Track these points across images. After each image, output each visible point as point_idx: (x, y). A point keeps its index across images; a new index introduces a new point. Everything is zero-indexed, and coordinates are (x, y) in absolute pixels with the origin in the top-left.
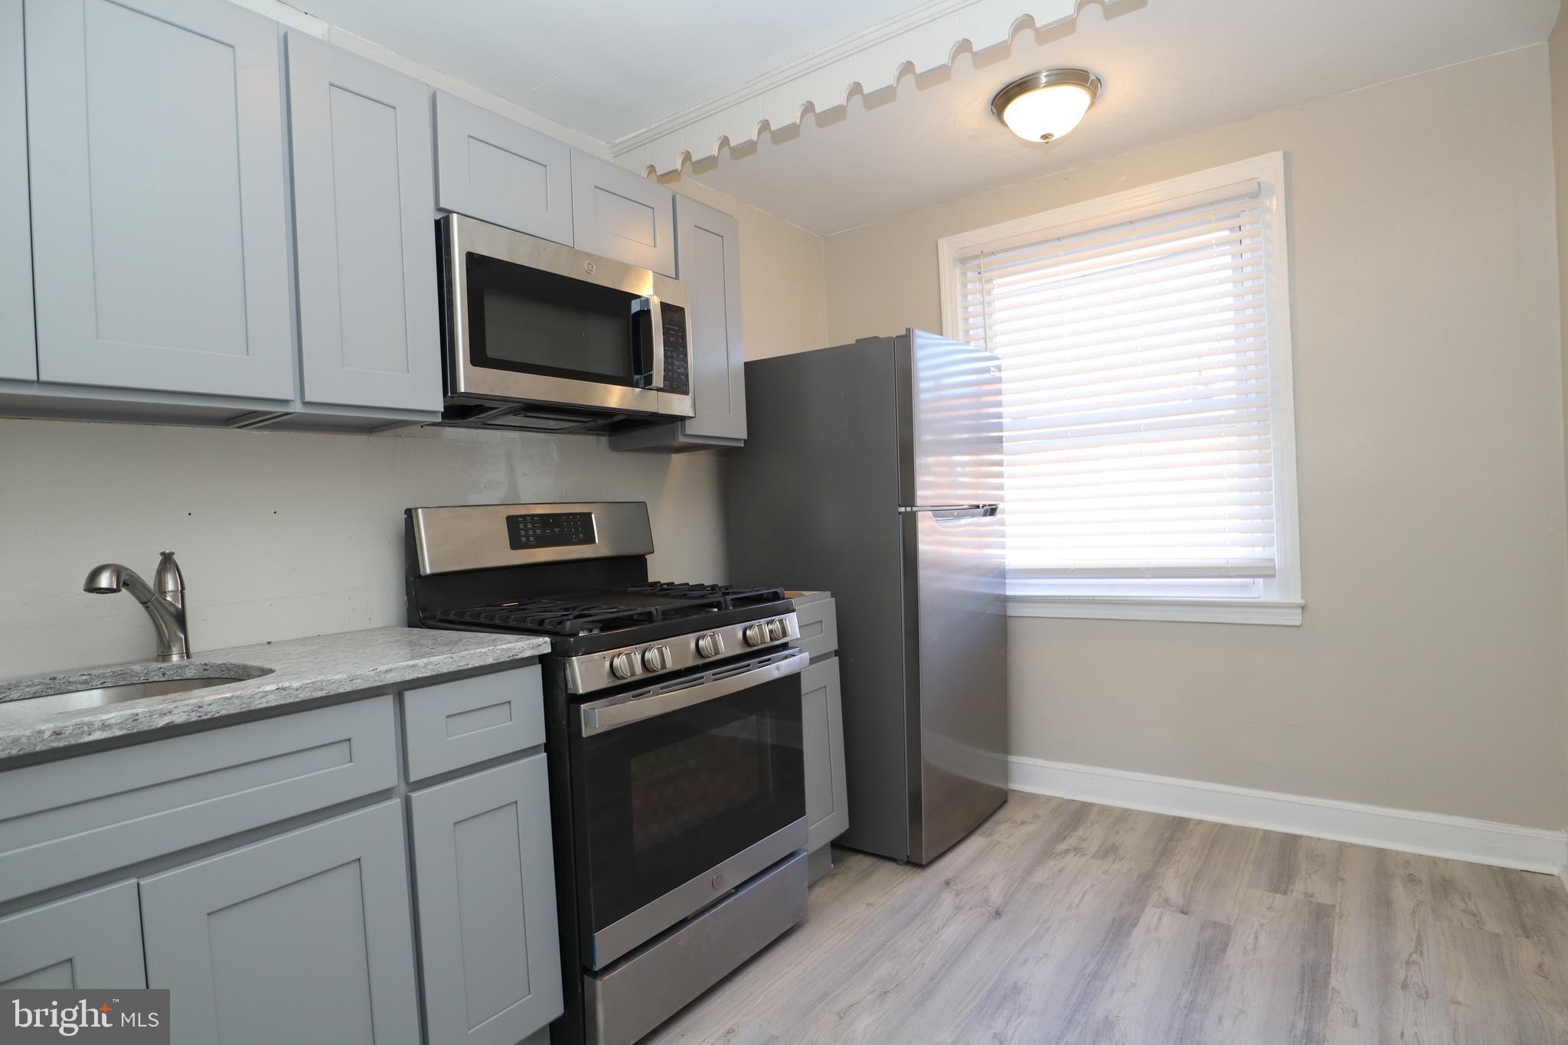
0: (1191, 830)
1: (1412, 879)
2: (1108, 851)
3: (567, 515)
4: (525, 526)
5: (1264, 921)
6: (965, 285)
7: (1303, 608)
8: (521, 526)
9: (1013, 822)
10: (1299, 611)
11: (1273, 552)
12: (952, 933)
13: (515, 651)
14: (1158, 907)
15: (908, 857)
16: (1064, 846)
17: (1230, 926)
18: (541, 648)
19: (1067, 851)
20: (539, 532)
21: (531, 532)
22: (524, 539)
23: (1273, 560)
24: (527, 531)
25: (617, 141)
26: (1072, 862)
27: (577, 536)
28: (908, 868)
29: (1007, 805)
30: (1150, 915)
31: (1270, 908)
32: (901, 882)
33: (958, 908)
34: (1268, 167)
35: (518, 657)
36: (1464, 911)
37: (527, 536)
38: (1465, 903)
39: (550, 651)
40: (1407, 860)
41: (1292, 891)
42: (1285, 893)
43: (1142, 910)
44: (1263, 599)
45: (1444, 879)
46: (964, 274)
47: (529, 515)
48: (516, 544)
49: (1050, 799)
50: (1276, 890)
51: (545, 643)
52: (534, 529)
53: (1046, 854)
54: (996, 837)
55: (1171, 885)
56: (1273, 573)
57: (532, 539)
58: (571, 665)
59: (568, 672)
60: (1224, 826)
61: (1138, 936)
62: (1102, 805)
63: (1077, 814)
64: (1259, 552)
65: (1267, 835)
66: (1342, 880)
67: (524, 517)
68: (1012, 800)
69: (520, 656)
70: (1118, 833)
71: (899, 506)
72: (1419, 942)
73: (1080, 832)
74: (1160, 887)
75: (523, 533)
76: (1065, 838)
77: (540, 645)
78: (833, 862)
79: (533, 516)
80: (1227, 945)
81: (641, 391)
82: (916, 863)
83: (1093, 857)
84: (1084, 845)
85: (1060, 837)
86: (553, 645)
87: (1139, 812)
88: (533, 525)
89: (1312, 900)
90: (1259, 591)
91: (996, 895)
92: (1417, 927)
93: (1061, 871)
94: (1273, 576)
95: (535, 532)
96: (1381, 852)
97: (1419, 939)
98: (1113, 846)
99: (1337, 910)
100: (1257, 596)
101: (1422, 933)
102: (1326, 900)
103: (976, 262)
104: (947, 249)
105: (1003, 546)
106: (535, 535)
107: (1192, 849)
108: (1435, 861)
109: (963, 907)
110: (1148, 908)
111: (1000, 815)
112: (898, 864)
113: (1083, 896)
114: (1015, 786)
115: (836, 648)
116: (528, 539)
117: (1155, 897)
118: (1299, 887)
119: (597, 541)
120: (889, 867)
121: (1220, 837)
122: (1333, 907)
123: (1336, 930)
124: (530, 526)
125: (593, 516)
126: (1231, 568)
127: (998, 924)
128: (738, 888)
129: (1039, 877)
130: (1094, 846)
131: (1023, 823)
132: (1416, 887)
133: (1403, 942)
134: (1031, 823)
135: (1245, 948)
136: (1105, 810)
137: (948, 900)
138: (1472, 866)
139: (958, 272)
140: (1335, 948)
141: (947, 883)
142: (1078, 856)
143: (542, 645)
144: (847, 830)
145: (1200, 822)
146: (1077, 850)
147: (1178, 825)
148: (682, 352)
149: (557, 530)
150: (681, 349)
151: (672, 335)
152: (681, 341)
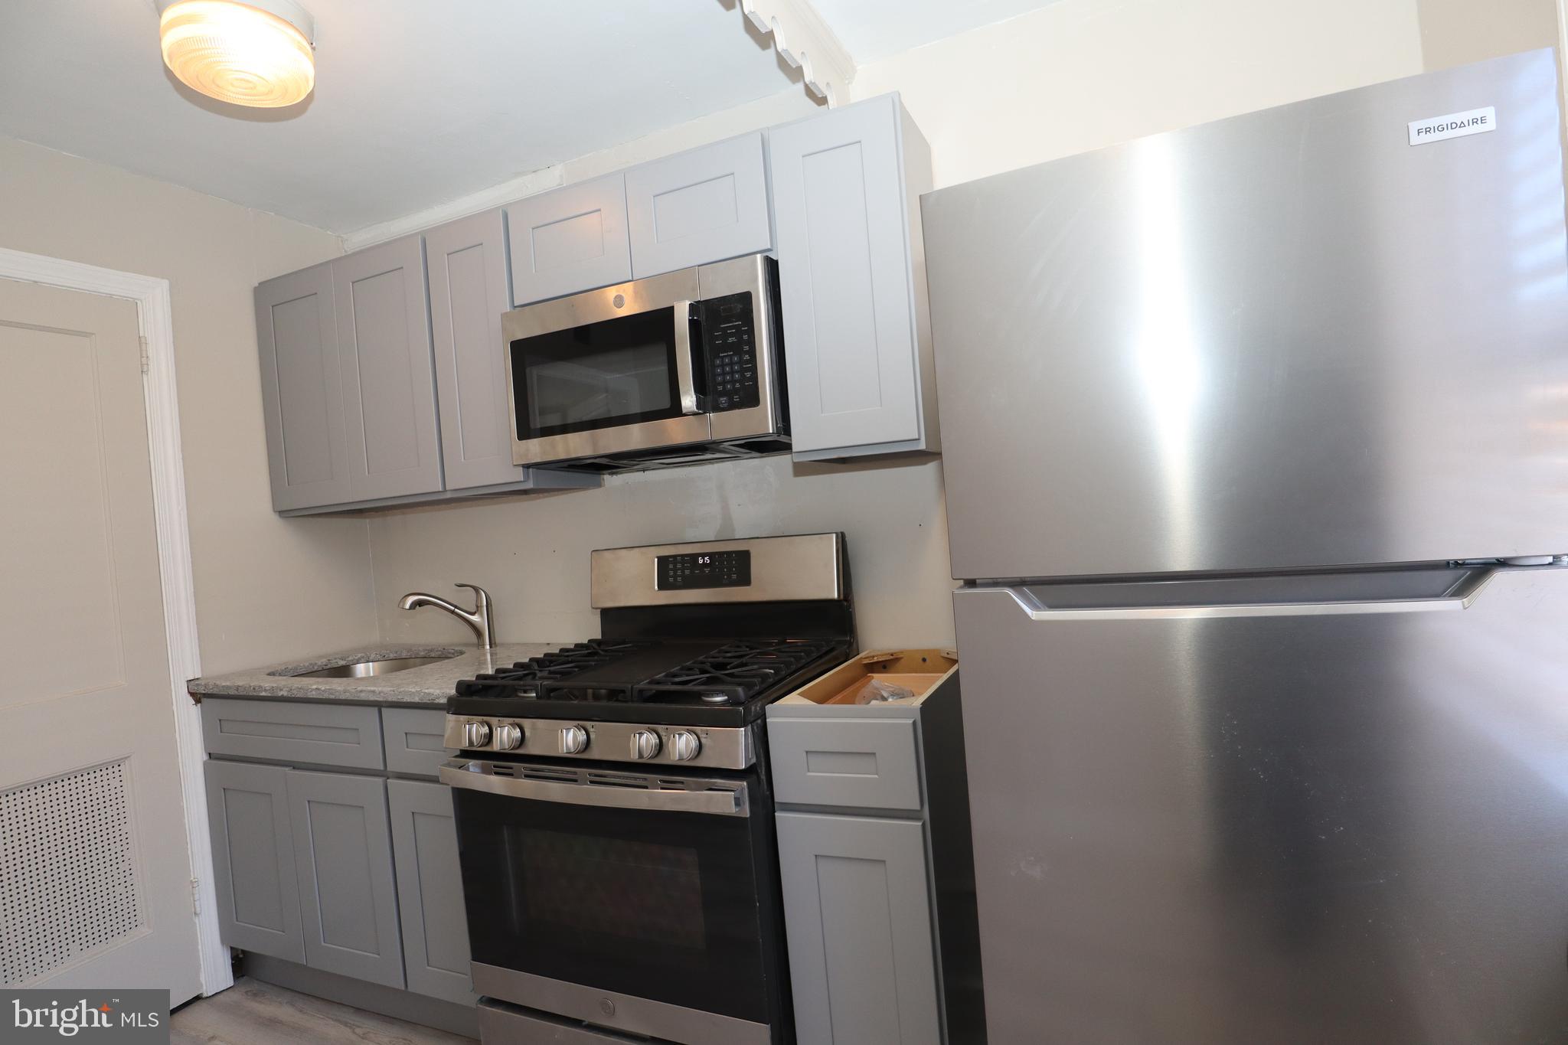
4: (675, 566)
8: (671, 566)
20: (687, 572)
21: (679, 573)
22: (671, 580)
24: (675, 570)
27: (729, 576)
37: (675, 576)
47: (679, 556)
48: (663, 584)
52: (682, 569)
57: (679, 579)
67: (675, 557)
75: (671, 573)
79: (683, 556)
88: (682, 565)
95: (683, 572)
106: (683, 576)
116: (675, 580)
119: (752, 583)
124: (679, 565)
125: (751, 554)
148: (747, 352)
149: (707, 570)
150: (746, 348)
151: (732, 335)
152: (745, 337)
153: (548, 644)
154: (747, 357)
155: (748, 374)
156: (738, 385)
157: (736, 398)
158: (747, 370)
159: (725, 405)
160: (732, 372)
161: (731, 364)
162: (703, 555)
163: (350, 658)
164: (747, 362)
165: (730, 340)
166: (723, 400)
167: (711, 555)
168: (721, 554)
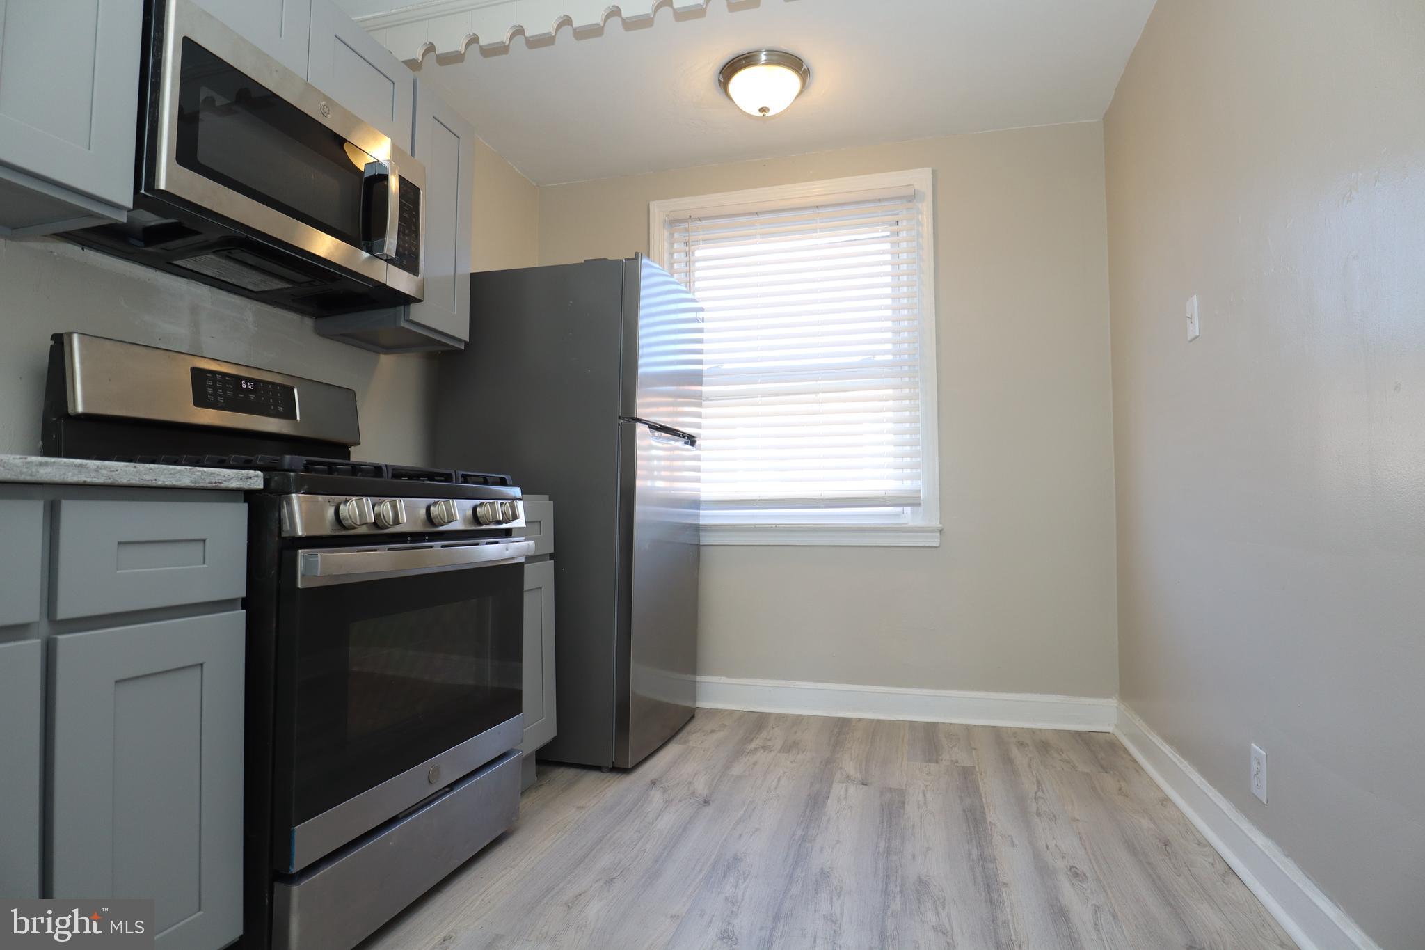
0: (854, 726)
1: (1021, 745)
2: (791, 746)
4: (214, 382)
5: (928, 783)
6: (672, 244)
7: (941, 531)
8: (209, 383)
9: (704, 731)
10: (938, 534)
11: (918, 485)
12: (667, 822)
13: (220, 477)
14: (843, 783)
15: (613, 763)
16: (753, 745)
17: (902, 789)
18: (252, 481)
19: (756, 749)
20: (230, 394)
21: (220, 392)
22: (211, 398)
23: (920, 491)
24: (215, 389)
26: (762, 757)
27: (275, 409)
28: (612, 775)
29: (696, 718)
30: (838, 789)
31: (929, 774)
32: (609, 786)
33: (668, 802)
34: (921, 179)
35: (222, 485)
36: (1060, 760)
37: (215, 395)
38: (1060, 755)
39: (261, 486)
40: (1015, 732)
41: (942, 760)
42: (937, 762)
43: (831, 786)
44: (911, 524)
45: (1043, 742)
46: (672, 235)
47: (219, 373)
48: (201, 400)
49: (732, 712)
50: (930, 761)
51: (257, 476)
52: (224, 390)
53: (738, 754)
54: (691, 744)
55: (849, 766)
56: (919, 502)
57: (221, 399)
58: (290, 503)
59: (285, 510)
60: (879, 721)
61: (831, 806)
62: (778, 714)
63: (759, 722)
64: (908, 485)
65: (912, 724)
66: (975, 749)
67: (212, 372)
68: (698, 715)
69: (225, 485)
70: (796, 732)
71: (620, 418)
72: (1039, 784)
73: (764, 734)
74: (841, 768)
75: (210, 390)
76: (752, 740)
77: (251, 478)
78: (537, 775)
79: (224, 375)
80: (904, 803)
81: (369, 257)
82: (621, 769)
83: (780, 752)
84: (769, 743)
85: (747, 739)
86: (266, 482)
87: (809, 717)
88: (224, 385)
89: (958, 765)
90: (908, 517)
91: (701, 786)
92: (1034, 774)
93: (755, 764)
94: (919, 505)
95: (225, 392)
96: (995, 728)
97: (1038, 781)
98: (794, 742)
99: (977, 770)
100: (906, 522)
101: (1039, 778)
102: (967, 763)
103: (683, 226)
104: (658, 211)
105: (697, 480)
106: (225, 396)
107: (859, 739)
108: (1033, 731)
109: (672, 800)
110: (835, 785)
111: (690, 727)
112: (602, 772)
113: (779, 781)
114: (700, 704)
115: (552, 551)
116: (216, 399)
117: (838, 776)
118: (946, 757)
119: (298, 418)
120: (593, 776)
121: (878, 730)
122: (974, 767)
123: (980, 783)
124: (219, 384)
125: (296, 391)
126: (889, 498)
127: (708, 811)
128: (452, 786)
129: (737, 770)
130: (778, 744)
131: (713, 731)
132: (1026, 749)
133: (1029, 786)
134: (719, 731)
135: (918, 804)
136: (780, 718)
137: (657, 797)
138: (1057, 732)
139: (666, 234)
140: (983, 795)
141: (654, 783)
142: (767, 751)
143: (254, 480)
144: (554, 739)
145: (860, 720)
146: (764, 748)
147: (843, 725)
148: (413, 231)
149: (252, 397)
151: (406, 211)
152: (413, 219)
154: (413, 234)
155: (413, 248)
156: (406, 252)
157: (404, 261)
158: (413, 244)
159: (397, 263)
160: (404, 240)
161: (404, 233)
162: (248, 380)
164: (412, 238)
165: (405, 215)
167: (256, 381)
168: (266, 383)
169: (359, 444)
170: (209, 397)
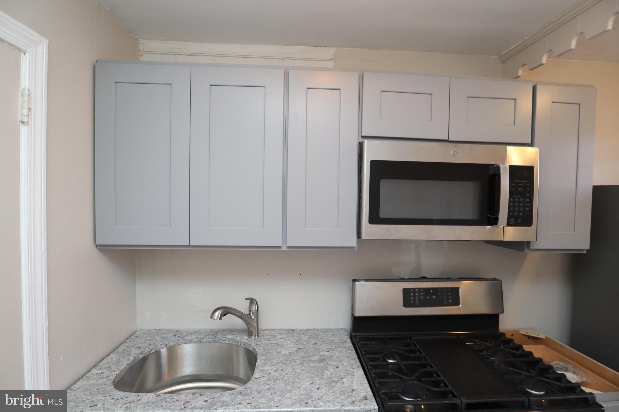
3: (442, 289)
4: (414, 294)
8: (412, 294)
20: (422, 298)
21: (417, 298)
22: (412, 301)
24: (414, 296)
25: (504, 53)
27: (448, 301)
37: (415, 300)
47: (417, 288)
48: (407, 304)
51: (374, 409)
52: (419, 296)
57: (417, 301)
67: (414, 289)
75: (412, 298)
79: (419, 289)
81: (491, 228)
88: (419, 294)
95: (419, 297)
106: (420, 300)
116: (415, 302)
119: (461, 305)
124: (417, 294)
125: (460, 290)
143: (372, 410)
148: (528, 198)
149: (434, 297)
150: (528, 195)
151: (520, 187)
152: (528, 189)
153: (293, 330)
154: (528, 200)
155: (527, 209)
156: (521, 214)
157: (519, 221)
158: (528, 207)
159: (513, 223)
160: (519, 207)
161: (519, 202)
163: (146, 352)
164: (527, 202)
165: (520, 189)
166: (512, 220)
169: (503, 312)
170: (411, 301)
